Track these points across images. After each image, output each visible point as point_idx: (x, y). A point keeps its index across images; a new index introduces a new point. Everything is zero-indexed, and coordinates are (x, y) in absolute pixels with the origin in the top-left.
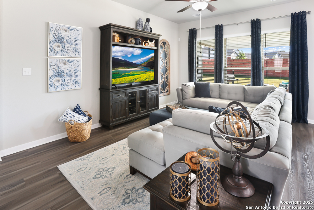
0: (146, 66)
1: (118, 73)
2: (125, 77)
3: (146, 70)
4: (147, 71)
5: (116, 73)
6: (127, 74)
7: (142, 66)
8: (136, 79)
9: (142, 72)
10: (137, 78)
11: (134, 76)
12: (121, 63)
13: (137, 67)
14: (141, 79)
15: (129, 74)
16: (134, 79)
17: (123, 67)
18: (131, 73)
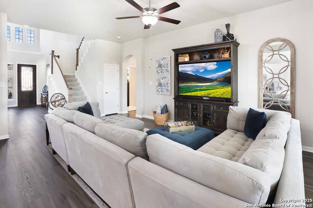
0: (222, 81)
1: (189, 88)
2: (196, 92)
3: (223, 85)
4: (225, 86)
5: (186, 88)
6: (199, 88)
7: (218, 81)
8: (210, 94)
9: (218, 87)
10: (212, 92)
11: (208, 91)
12: (191, 78)
13: (213, 82)
14: (217, 93)
15: (202, 88)
16: (208, 94)
17: (195, 82)
18: (204, 88)
